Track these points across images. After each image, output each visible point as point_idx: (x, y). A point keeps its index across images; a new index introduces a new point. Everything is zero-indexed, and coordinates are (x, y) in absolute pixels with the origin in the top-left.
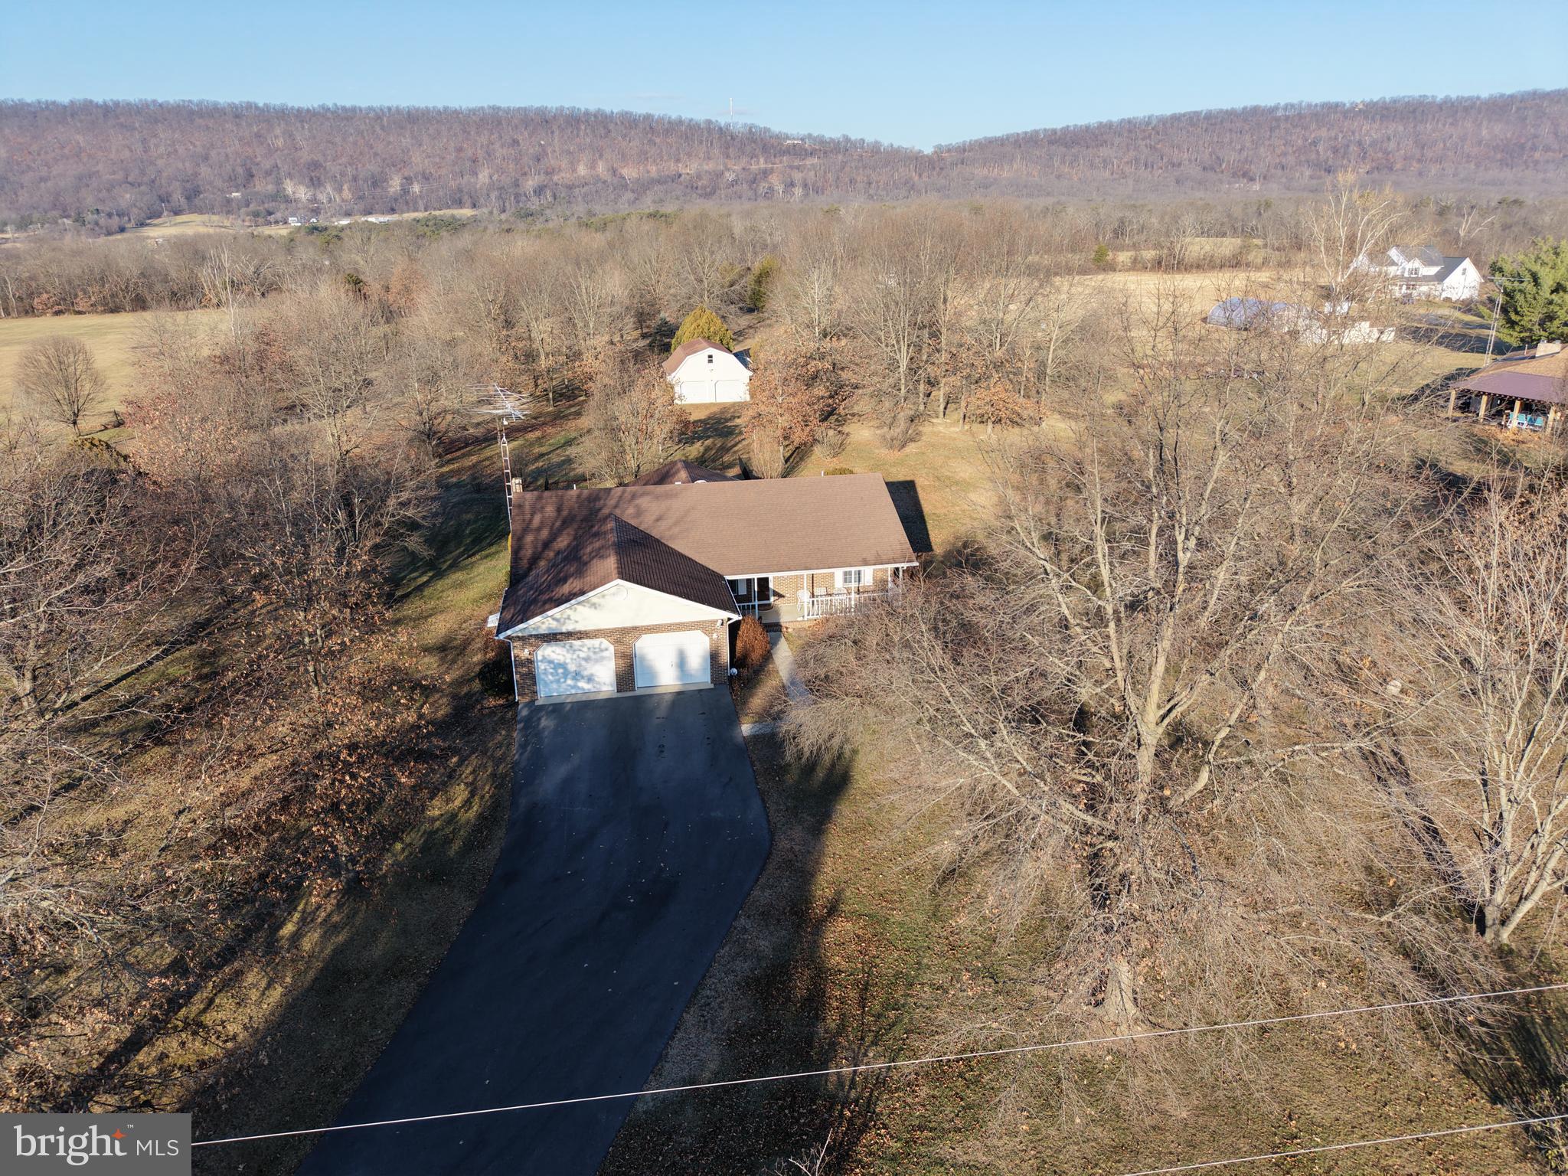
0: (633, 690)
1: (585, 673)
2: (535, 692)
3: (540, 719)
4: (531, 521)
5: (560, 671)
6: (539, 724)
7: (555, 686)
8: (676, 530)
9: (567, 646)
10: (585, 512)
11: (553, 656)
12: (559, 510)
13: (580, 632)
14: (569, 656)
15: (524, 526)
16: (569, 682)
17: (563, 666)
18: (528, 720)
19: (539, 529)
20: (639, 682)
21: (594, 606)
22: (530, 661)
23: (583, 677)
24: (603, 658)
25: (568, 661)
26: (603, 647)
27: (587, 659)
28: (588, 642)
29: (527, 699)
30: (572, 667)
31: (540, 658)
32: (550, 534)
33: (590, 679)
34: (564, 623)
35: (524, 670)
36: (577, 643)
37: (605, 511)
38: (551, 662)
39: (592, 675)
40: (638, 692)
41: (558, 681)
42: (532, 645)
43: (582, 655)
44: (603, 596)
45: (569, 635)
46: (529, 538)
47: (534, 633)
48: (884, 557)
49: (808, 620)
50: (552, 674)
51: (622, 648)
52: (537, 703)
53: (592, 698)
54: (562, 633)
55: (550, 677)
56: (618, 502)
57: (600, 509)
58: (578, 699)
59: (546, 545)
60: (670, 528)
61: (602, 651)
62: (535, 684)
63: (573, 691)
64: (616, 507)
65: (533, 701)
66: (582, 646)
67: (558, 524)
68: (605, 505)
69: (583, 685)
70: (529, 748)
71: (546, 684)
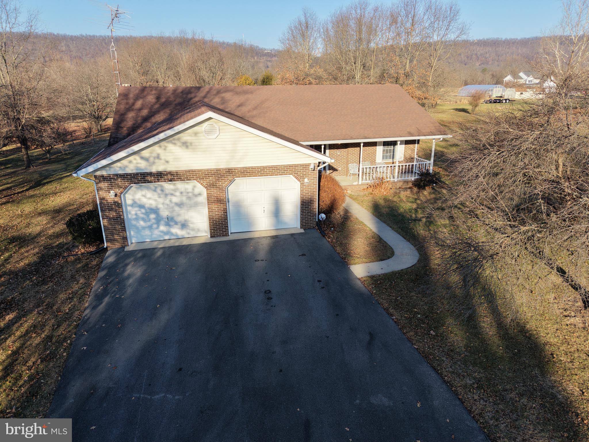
0: (227, 235)
1: (179, 219)
2: (125, 239)
3: (127, 265)
4: (133, 104)
5: (153, 216)
6: (124, 271)
7: (147, 232)
8: (255, 113)
9: (159, 190)
10: (179, 100)
11: (144, 201)
12: (158, 98)
13: (170, 173)
14: (161, 200)
15: (127, 107)
16: (162, 228)
17: (155, 211)
18: (112, 267)
19: (140, 110)
20: (233, 228)
21: (186, 145)
22: (118, 205)
23: (176, 223)
24: (196, 204)
25: (160, 206)
26: (197, 191)
27: (180, 205)
28: (180, 185)
29: (117, 245)
30: (165, 213)
31: (129, 202)
32: (149, 112)
33: (184, 225)
34: (154, 163)
35: (113, 214)
36: (168, 186)
37: (196, 99)
38: (141, 206)
39: (186, 221)
40: (231, 237)
41: (150, 227)
42: (119, 187)
43: (175, 199)
44: (196, 134)
45: (160, 176)
46: (131, 115)
47: (120, 172)
48: (424, 131)
49: (362, 184)
50: (143, 219)
51: (215, 192)
52: (127, 249)
53: (185, 243)
54: (151, 174)
55: (142, 223)
56: (206, 95)
57: (191, 99)
58: (171, 243)
59: (146, 119)
60: (249, 111)
61: (196, 196)
62: (124, 229)
63: (167, 237)
64: (205, 97)
65: (123, 247)
66: (175, 190)
67: (157, 106)
68: (195, 97)
69: (176, 231)
70: (106, 300)
71: (138, 230)
